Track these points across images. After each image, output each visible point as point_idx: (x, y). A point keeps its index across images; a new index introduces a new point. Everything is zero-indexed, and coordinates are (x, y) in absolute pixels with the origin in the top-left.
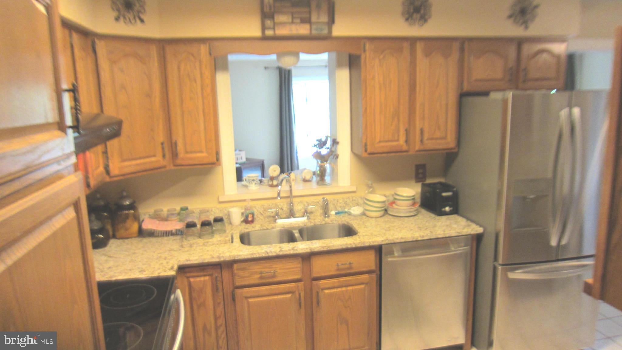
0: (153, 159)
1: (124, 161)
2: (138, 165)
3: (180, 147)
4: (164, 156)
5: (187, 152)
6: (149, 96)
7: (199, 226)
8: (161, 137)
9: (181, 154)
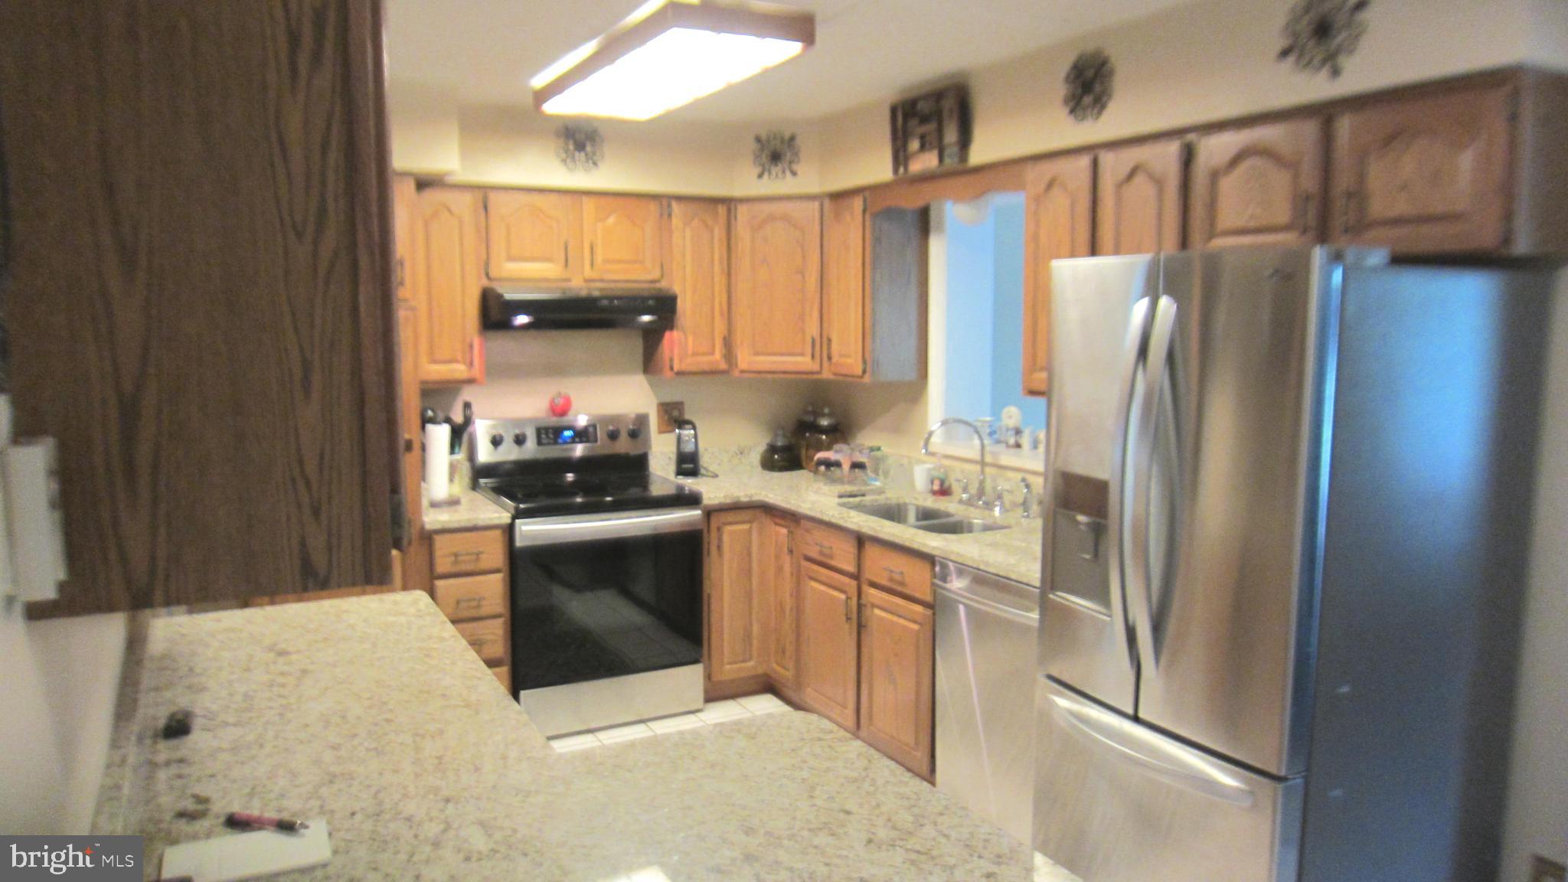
0: (799, 359)
1: (757, 354)
2: (774, 362)
3: (835, 347)
4: (813, 356)
5: (841, 356)
6: (801, 272)
7: (846, 467)
8: (813, 329)
9: (835, 359)
